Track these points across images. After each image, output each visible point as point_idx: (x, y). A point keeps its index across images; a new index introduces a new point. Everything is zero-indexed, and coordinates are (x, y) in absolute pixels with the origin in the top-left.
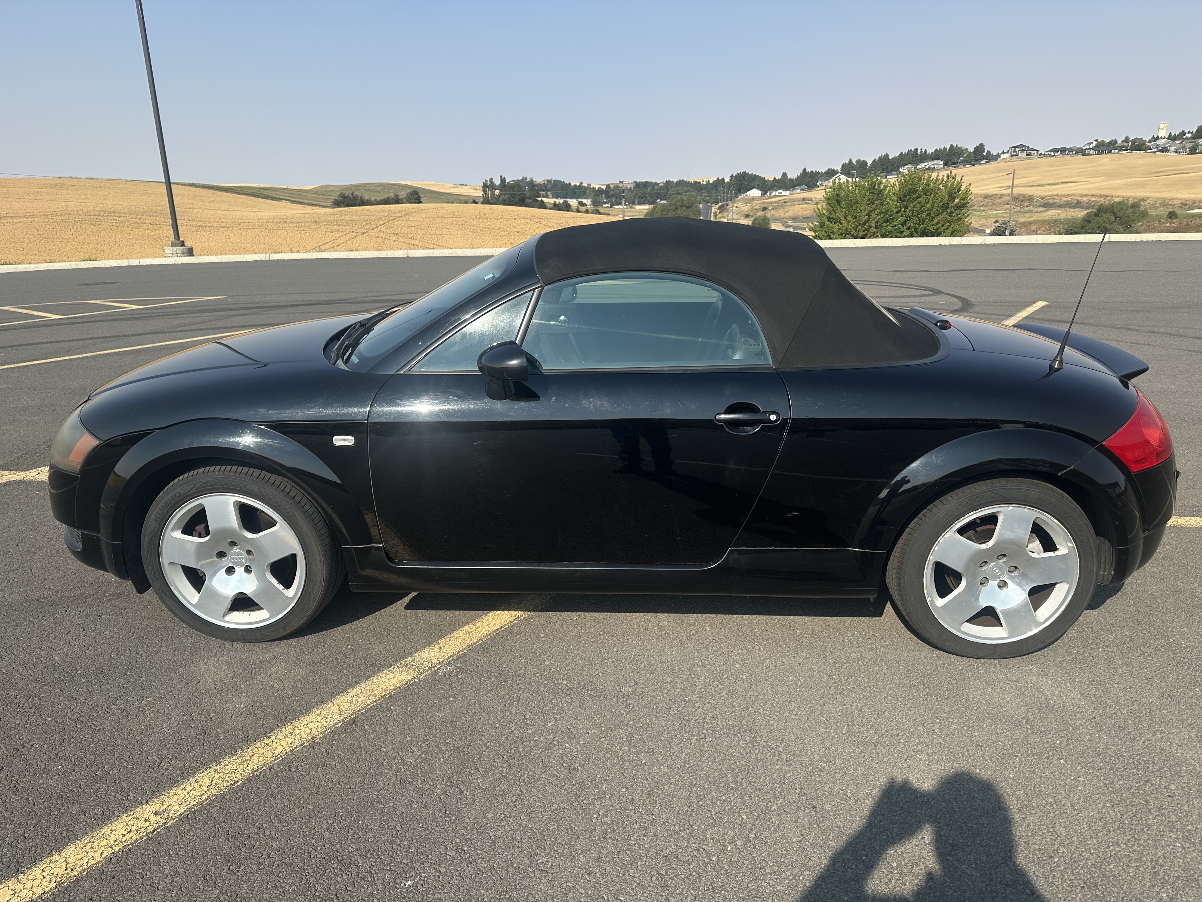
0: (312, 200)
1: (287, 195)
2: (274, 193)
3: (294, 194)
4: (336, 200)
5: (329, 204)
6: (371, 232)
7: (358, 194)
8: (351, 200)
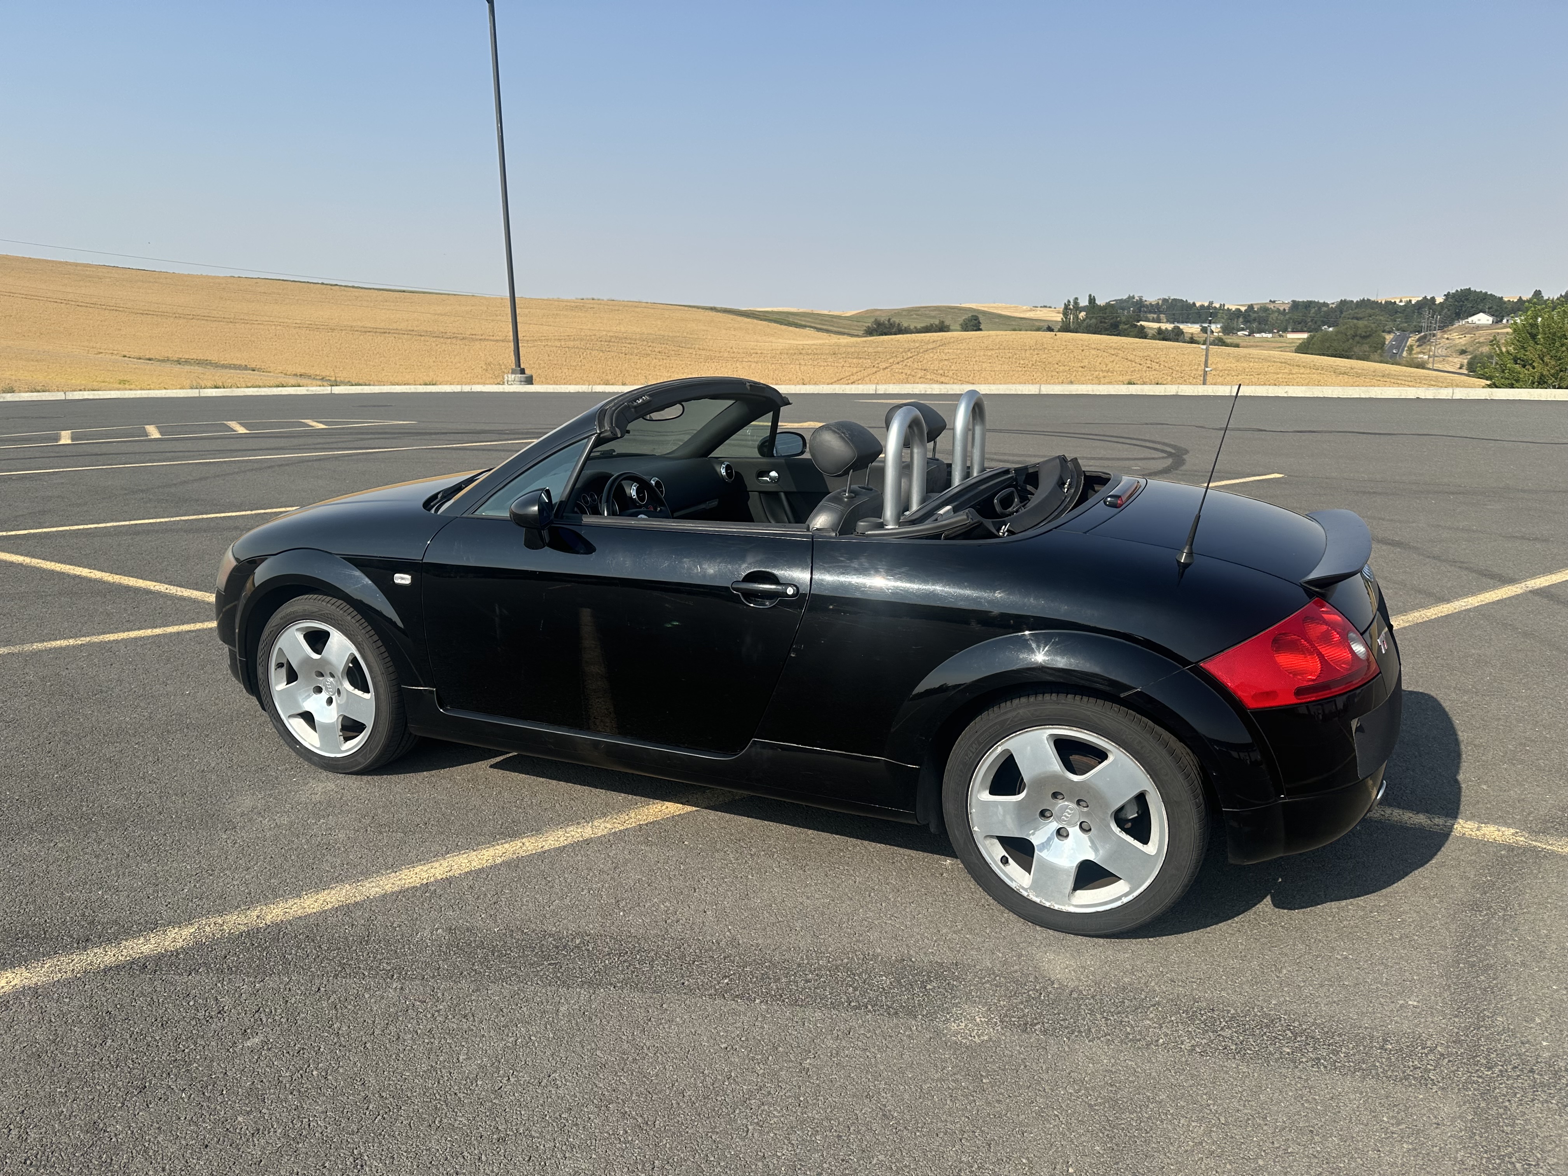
0: (844, 328)
1: (817, 321)
2: (803, 318)
3: (825, 321)
4: (869, 328)
5: (861, 333)
6: (894, 367)
7: (896, 320)
8: (886, 327)
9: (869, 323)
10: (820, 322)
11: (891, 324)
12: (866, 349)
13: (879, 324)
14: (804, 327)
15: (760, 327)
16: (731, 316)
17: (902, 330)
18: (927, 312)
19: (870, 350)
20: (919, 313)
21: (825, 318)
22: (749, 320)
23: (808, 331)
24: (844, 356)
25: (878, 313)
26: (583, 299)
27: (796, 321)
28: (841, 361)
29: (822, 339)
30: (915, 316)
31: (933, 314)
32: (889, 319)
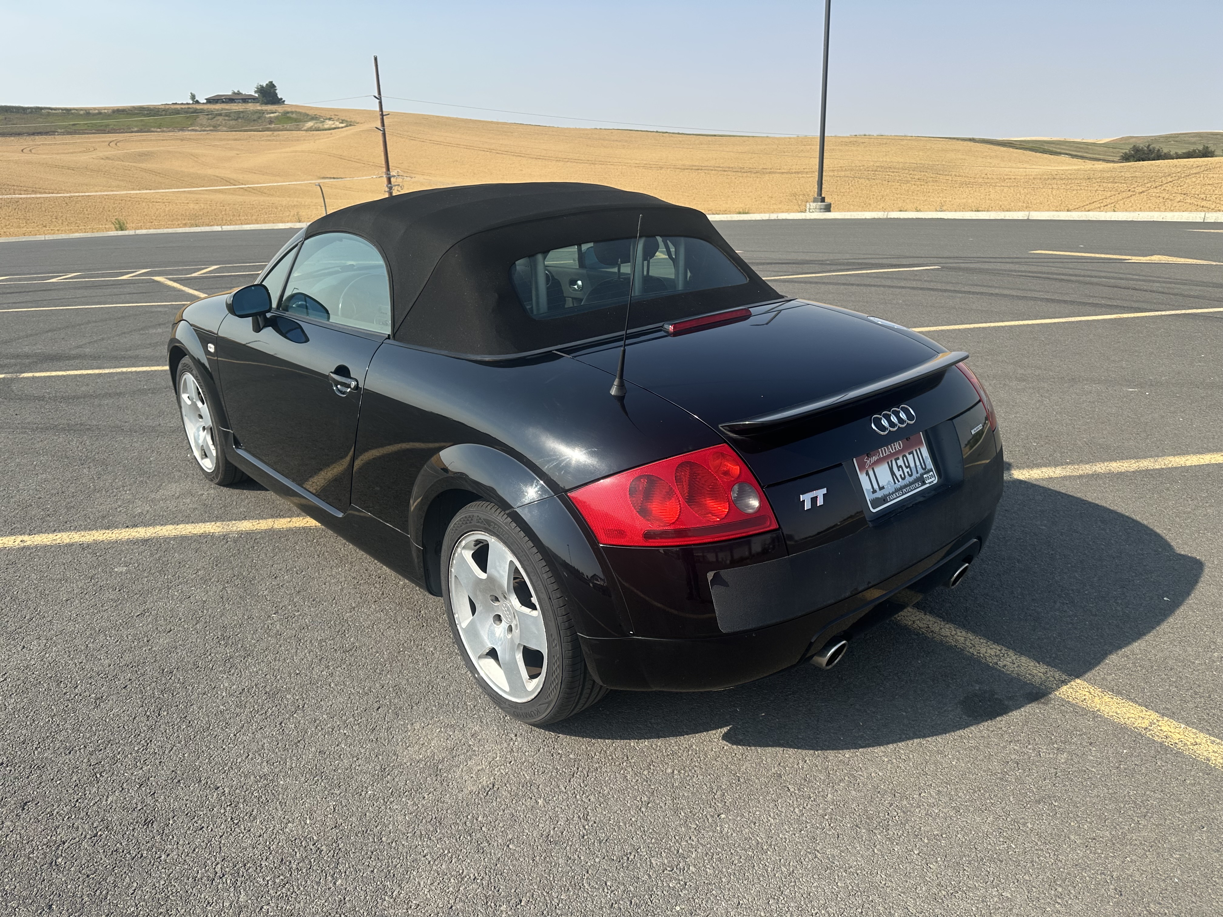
0: (1099, 155)
1: (1072, 148)
2: (1058, 146)
3: (1080, 148)
4: (1126, 154)
5: (1116, 159)
6: (1151, 191)
7: (1157, 146)
8: (1144, 153)
9: (1127, 149)
10: (1075, 149)
11: (1150, 150)
12: (1123, 174)
13: (1137, 150)
14: (1060, 153)
15: (1015, 155)
16: (989, 146)
17: (1161, 156)
18: (1185, 139)
19: (1128, 175)
20: (1179, 139)
21: (1080, 146)
22: (1005, 149)
23: (1063, 158)
24: (1098, 180)
25: (1134, 140)
27: (1051, 149)
28: (1095, 185)
29: (1077, 165)
30: (1172, 142)
31: (1193, 140)
32: (1149, 145)
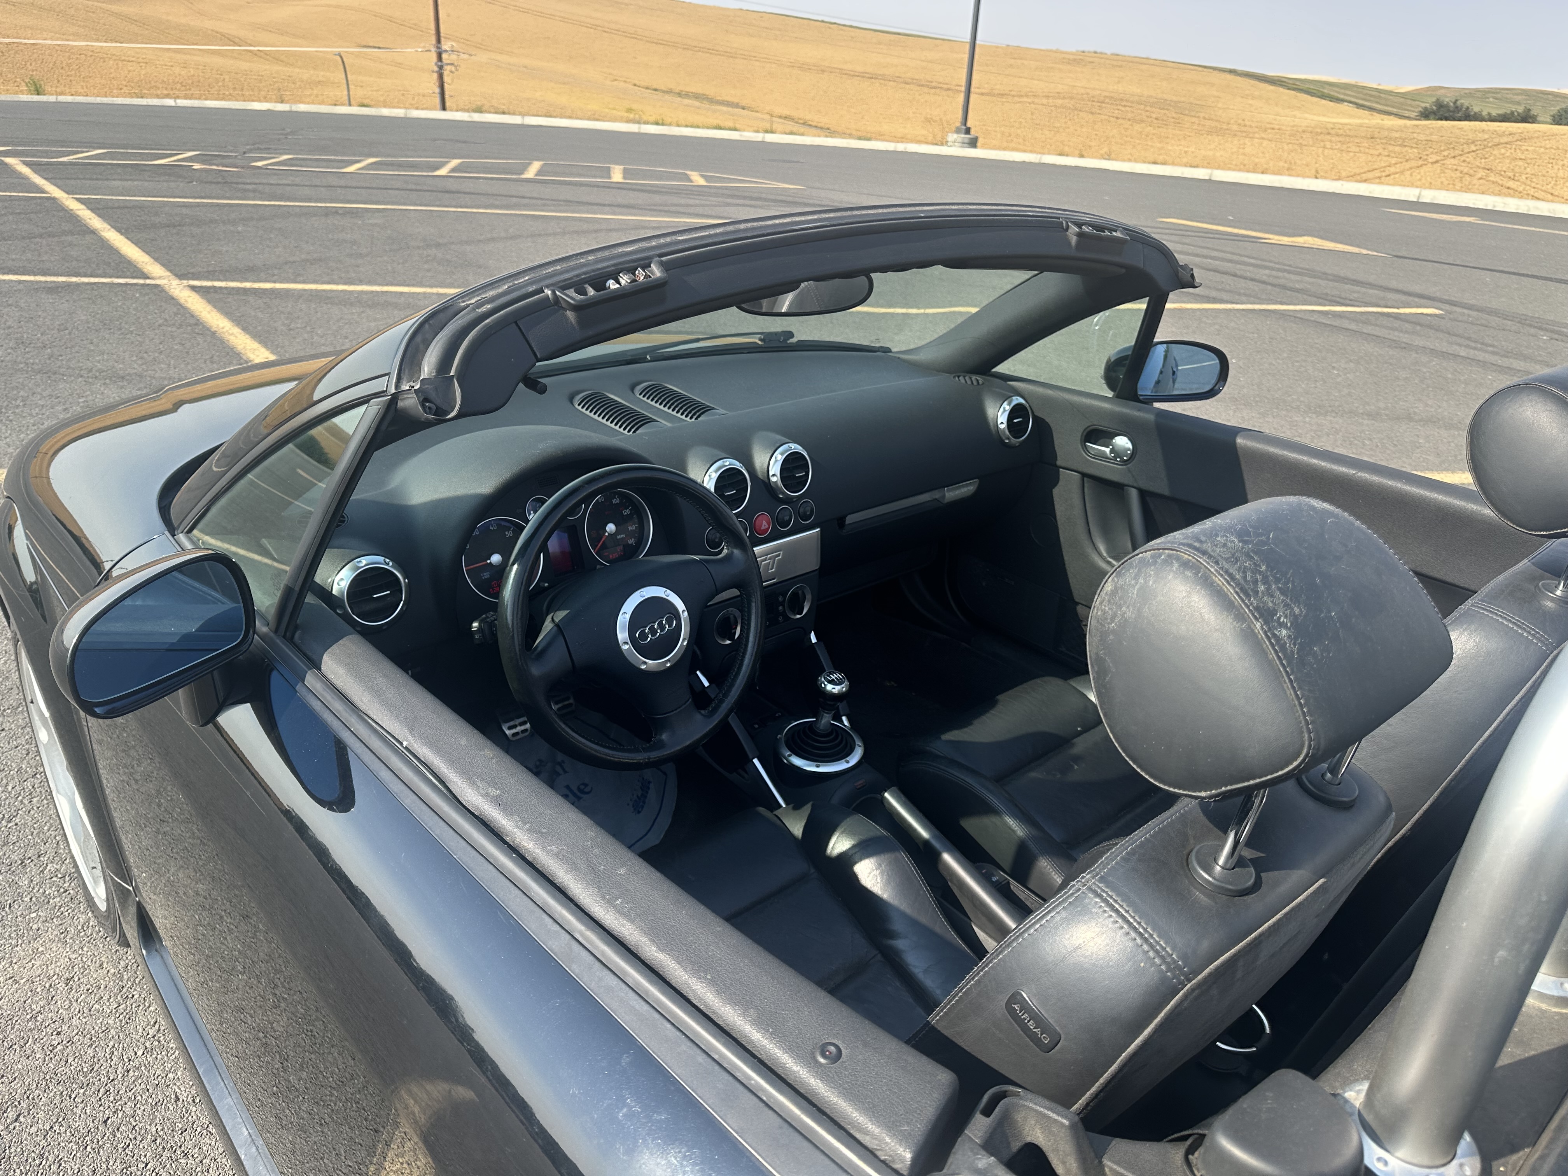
0: (1393, 107)
1: (1358, 95)
2: (1343, 91)
3: (1371, 96)
4: (1426, 109)
5: (1413, 115)
6: (1448, 162)
7: (1465, 102)
8: (1449, 111)
9: (1429, 103)
10: (1362, 96)
11: (1457, 107)
12: (1415, 135)
13: (1440, 105)
14: (1343, 101)
15: (1284, 98)
16: (1253, 82)
17: (1469, 116)
18: (1509, 96)
19: (1422, 137)
20: (1499, 96)
21: (1370, 92)
22: (1272, 87)
23: (1345, 107)
24: (1384, 141)
25: (1443, 91)
26: (1083, 52)
27: (1332, 93)
28: (1378, 147)
29: (1361, 118)
30: (1491, 100)
31: (1518, 98)
32: (1456, 101)
